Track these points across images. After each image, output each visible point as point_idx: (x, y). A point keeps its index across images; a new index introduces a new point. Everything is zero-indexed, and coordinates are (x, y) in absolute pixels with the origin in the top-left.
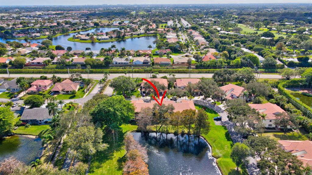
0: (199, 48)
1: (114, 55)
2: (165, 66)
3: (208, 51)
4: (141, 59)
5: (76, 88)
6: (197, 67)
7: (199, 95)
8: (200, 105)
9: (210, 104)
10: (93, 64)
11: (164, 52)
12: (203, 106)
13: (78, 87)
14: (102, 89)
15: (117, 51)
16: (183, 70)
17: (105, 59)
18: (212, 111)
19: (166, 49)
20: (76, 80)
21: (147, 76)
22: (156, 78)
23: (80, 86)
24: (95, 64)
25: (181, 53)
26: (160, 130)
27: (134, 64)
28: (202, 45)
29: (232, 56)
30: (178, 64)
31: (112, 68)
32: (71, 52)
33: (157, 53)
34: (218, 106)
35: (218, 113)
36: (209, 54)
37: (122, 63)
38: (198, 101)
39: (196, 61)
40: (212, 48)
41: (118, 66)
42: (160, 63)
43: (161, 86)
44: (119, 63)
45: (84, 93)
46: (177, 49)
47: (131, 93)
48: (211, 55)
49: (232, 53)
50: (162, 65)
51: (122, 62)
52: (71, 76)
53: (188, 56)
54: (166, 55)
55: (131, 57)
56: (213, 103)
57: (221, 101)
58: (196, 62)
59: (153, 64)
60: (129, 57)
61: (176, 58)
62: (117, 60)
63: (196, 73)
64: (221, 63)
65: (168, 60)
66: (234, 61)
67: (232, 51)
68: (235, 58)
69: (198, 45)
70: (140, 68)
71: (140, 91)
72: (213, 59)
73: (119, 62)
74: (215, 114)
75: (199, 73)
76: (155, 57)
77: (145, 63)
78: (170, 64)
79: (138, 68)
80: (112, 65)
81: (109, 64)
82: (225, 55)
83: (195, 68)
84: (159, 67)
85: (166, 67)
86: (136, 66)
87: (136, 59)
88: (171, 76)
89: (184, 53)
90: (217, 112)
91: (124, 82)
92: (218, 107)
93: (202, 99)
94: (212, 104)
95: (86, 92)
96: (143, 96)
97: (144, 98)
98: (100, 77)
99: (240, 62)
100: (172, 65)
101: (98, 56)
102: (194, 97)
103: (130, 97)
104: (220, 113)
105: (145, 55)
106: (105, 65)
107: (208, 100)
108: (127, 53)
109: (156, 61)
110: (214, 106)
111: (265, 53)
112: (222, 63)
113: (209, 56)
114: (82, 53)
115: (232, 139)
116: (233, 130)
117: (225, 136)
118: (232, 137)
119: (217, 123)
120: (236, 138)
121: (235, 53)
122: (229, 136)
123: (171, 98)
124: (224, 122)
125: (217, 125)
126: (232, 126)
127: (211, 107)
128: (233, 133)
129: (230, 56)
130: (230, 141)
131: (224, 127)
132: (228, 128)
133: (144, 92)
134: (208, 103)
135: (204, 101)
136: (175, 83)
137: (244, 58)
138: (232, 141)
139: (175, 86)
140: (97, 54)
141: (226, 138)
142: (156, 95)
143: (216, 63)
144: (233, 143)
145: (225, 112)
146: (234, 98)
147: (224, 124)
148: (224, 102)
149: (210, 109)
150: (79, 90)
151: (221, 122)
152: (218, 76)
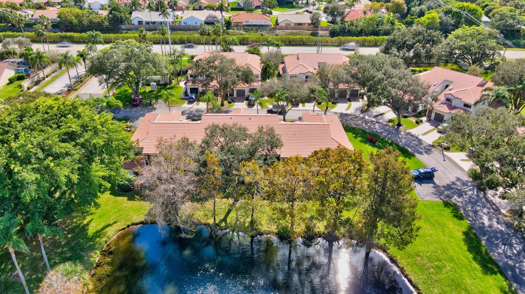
2: (257, 30)
3: (356, 0)
4: (202, 16)
6: (333, 34)
7: (349, 100)
8: (354, 128)
9: (383, 126)
10: (80, 22)
11: (257, 4)
12: (364, 132)
14: (79, 80)
16: (301, 39)
20: (9, 56)
24: (85, 23)
25: (293, 7)
27: (182, 24)
29: (413, 9)
30: (288, 27)
32: (41, 0)
33: (240, 6)
34: (407, 131)
35: (417, 155)
36: (358, 7)
37: (155, 23)
38: (347, 115)
39: (328, 22)
42: (244, 24)
44: (148, 23)
47: (159, 92)
48: (363, 8)
49: (412, 4)
50: (249, 27)
51: (154, 20)
52: (5, 46)
53: (311, 12)
54: (260, 10)
55: (179, 13)
56: (390, 121)
57: (415, 116)
58: (329, 24)
59: (228, 25)
62: (143, 15)
63: (331, 45)
64: (391, 23)
65: (264, 16)
66: (423, 19)
68: (422, 14)
72: (369, 15)
73: (147, 20)
76: (233, 14)
77: (210, 22)
78: (268, 26)
79: (191, 35)
80: (128, 26)
81: (121, 24)
82: (397, 9)
83: (328, 34)
84: (241, 31)
85: (259, 32)
86: (187, 29)
87: (189, 15)
89: (301, 8)
90: (410, 150)
92: (409, 134)
93: (357, 109)
94: (391, 124)
97: (190, 106)
99: (438, 20)
100: (275, 29)
102: (334, 103)
103: (151, 103)
104: (420, 153)
105: (212, 8)
106: (110, 26)
107: (375, 114)
108: (169, 1)
109: (235, 21)
110: (398, 131)
111: (487, 5)
112: (393, 24)
113: (359, 10)
114: (65, 1)
115: (501, 264)
116: (486, 221)
117: (465, 248)
118: (494, 256)
119: (422, 191)
120: (510, 257)
121: (419, 5)
122: (483, 249)
123: (271, 107)
124: (444, 186)
125: (425, 199)
126: (477, 201)
127: (388, 135)
128: (493, 235)
129: (409, 9)
130: (493, 273)
131: (451, 208)
132: (465, 210)
133: (194, 90)
134: (377, 122)
135: (367, 117)
136: (281, 66)
137: (447, 12)
138: (502, 274)
139: (281, 73)
140: (101, 5)
141: (475, 259)
142: (226, 99)
143: (380, 23)
144: (510, 286)
145: (436, 153)
146: (455, 108)
147: (447, 195)
148: (424, 119)
149: (386, 142)
150: (11, 81)
151: (434, 187)
152: (397, 49)
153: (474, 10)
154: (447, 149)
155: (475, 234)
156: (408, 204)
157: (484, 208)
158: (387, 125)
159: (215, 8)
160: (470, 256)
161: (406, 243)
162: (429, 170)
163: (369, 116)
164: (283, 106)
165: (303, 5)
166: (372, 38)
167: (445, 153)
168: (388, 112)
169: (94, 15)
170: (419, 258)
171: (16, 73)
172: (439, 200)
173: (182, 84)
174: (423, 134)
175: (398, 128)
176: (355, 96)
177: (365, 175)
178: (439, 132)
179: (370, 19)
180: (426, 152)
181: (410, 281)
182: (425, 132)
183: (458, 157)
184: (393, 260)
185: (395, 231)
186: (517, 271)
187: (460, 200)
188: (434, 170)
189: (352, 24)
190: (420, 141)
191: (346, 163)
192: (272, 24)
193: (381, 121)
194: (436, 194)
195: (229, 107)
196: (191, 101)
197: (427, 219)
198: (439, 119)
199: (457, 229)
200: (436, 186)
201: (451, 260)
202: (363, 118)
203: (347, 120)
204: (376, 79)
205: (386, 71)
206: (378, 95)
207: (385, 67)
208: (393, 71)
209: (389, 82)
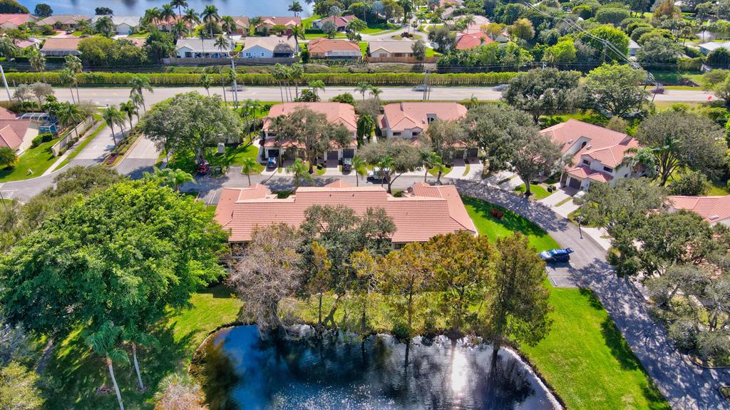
0: (439, 12)
1: (179, 31)
2: (343, 63)
3: (469, 21)
4: (270, 44)
5: (23, 138)
6: (442, 68)
7: (467, 162)
8: (474, 199)
9: (509, 196)
10: (110, 55)
11: (339, 24)
12: (487, 203)
13: (33, 135)
14: (124, 141)
15: (190, 16)
16: (402, 77)
17: (149, 42)
18: (524, 224)
19: (343, 15)
20: (29, 109)
22: (314, 101)
23: (41, 130)
24: (116, 56)
25: (387, 27)
27: (245, 56)
28: (447, 7)
29: (542, 32)
30: (383, 58)
31: (171, 71)
32: (48, 21)
33: (318, 27)
34: (538, 201)
35: (551, 233)
36: (472, 30)
37: (207, 54)
38: (464, 181)
39: (435, 50)
40: (477, 14)
41: (192, 65)
42: (326, 55)
44: (199, 55)
45: (53, 157)
46: (375, 16)
47: (228, 155)
48: (479, 31)
49: (542, 26)
50: (331, 60)
51: (206, 51)
52: (17, 94)
53: (411, 36)
54: (345, 32)
55: (236, 38)
56: (518, 188)
57: (547, 182)
58: (436, 53)
59: (306, 57)
60: (230, 37)
61: (375, 40)
62: (191, 44)
63: (440, 84)
64: (515, 53)
65: (352, 44)
66: (555, 48)
67: (541, 19)
68: (553, 41)
69: (436, 7)
70: (263, 71)
71: (259, 146)
72: (489, 42)
73: (196, 51)
74: (537, 235)
75: (450, 84)
76: (309, 39)
77: (282, 55)
78: (356, 57)
79: (258, 71)
80: (174, 60)
81: (164, 57)
82: (522, 33)
83: (435, 69)
84: (324, 66)
85: (346, 68)
86: (251, 62)
87: (252, 43)
88: (369, 95)
89: (398, 28)
90: (541, 225)
92: (540, 205)
93: (477, 173)
94: (518, 193)
95: (60, 155)
97: (271, 173)
99: (574, 50)
100: (366, 61)
101: (133, 32)
102: (448, 166)
103: (221, 172)
104: (554, 229)
105: (281, 32)
106: (149, 61)
107: (498, 179)
108: (224, 22)
109: (314, 50)
110: (526, 201)
111: (635, 27)
112: (517, 54)
113: (474, 34)
114: (81, 23)
115: (641, 358)
116: (627, 309)
117: (603, 341)
118: (635, 349)
119: (556, 278)
120: (651, 350)
121: (551, 27)
122: (623, 343)
123: (371, 173)
124: (581, 270)
125: (559, 286)
126: (618, 287)
127: (516, 206)
128: (634, 324)
129: (537, 33)
130: (633, 368)
131: (589, 296)
132: (604, 298)
133: (274, 153)
134: (501, 190)
135: (489, 185)
136: (380, 117)
137: (585, 40)
138: (642, 368)
139: (381, 127)
140: (131, 27)
141: (613, 353)
142: (315, 164)
143: (502, 53)
144: (651, 382)
145: (572, 229)
146: (593, 172)
147: (584, 280)
148: (558, 185)
149: (513, 216)
150: (35, 144)
151: (570, 271)
152: (524, 95)
153: (618, 37)
154: (585, 223)
155: (614, 326)
157: (625, 294)
158: (513, 194)
159: (285, 31)
160: (609, 350)
161: (538, 339)
162: (564, 251)
163: (492, 183)
164: (387, 173)
165: (400, 24)
166: (492, 74)
167: (583, 228)
168: (513, 177)
169: (128, 46)
170: (552, 355)
171: (40, 133)
172: (574, 286)
173: (256, 143)
174: (557, 206)
175: (527, 198)
176: (472, 157)
178: (575, 202)
179: (489, 49)
180: (560, 228)
181: (543, 381)
182: (559, 203)
183: (596, 233)
184: (524, 358)
185: (525, 326)
186: (659, 365)
187: (599, 286)
188: (569, 251)
189: (466, 55)
190: (553, 214)
192: (362, 54)
193: (506, 189)
194: (571, 280)
195: (320, 174)
196: (271, 167)
197: (562, 310)
198: (574, 186)
199: (594, 320)
200: (572, 270)
201: (588, 355)
202: (484, 186)
203: (466, 189)
204: (499, 140)
205: (511, 129)
206: (503, 160)
207: (511, 125)
208: (520, 130)
209: (515, 144)
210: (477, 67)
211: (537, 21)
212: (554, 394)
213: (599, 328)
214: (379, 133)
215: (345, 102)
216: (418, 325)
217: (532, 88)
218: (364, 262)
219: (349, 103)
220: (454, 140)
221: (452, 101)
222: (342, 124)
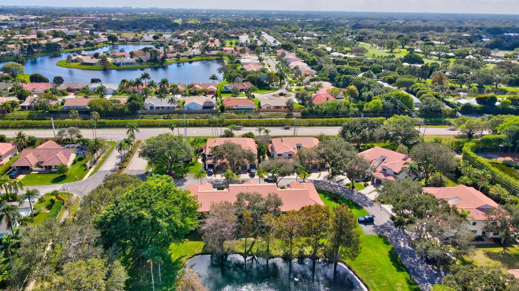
0: (301, 80)
1: (146, 93)
2: (245, 113)
3: (320, 86)
4: (200, 101)
5: (68, 158)
6: (304, 115)
7: (320, 171)
8: (324, 191)
9: (343, 189)
10: (106, 109)
11: (240, 87)
12: (330, 193)
13: (73, 157)
14: (125, 160)
15: (152, 84)
16: (281, 121)
17: (129, 100)
18: (351, 203)
19: (243, 82)
20: (68, 142)
21: (214, 132)
22: (232, 137)
23: (77, 154)
24: (110, 109)
25: (270, 89)
26: (253, 250)
27: (186, 109)
28: (306, 76)
29: (363, 93)
30: (268, 109)
31: (142, 118)
32: (63, 87)
33: (227, 89)
34: (358, 192)
35: (365, 208)
36: (322, 92)
37: (163, 107)
38: (318, 181)
39: (299, 104)
40: (325, 80)
41: (155, 114)
42: (235, 108)
43: (245, 153)
44: (158, 108)
45: (86, 169)
46: (262, 82)
47: (185, 167)
48: (325, 92)
49: (363, 89)
50: (238, 111)
51: (163, 106)
52: (60, 133)
53: (285, 95)
54: (244, 92)
55: (179, 97)
56: (348, 185)
57: (364, 181)
58: (300, 106)
59: (222, 109)
60: (176, 96)
61: (264, 98)
62: (152, 101)
63: (304, 126)
65: (250, 101)
66: (371, 103)
67: (363, 85)
68: (369, 99)
69: (299, 76)
70: (197, 118)
71: (201, 162)
72: (332, 100)
73: (156, 106)
74: (357, 209)
75: (310, 125)
76: (225, 97)
77: (207, 107)
78: (253, 109)
79: (194, 118)
80: (144, 111)
81: (138, 110)
82: (352, 93)
83: (300, 116)
84: (233, 114)
85: (246, 115)
86: (190, 112)
87: (190, 101)
88: (263, 133)
89: (276, 90)
90: (360, 204)
91: (170, 147)
93: (325, 177)
94: (348, 187)
95: (90, 168)
96: (210, 174)
97: (210, 177)
98: (120, 135)
99: (381, 105)
100: (259, 111)
101: (115, 93)
102: (309, 173)
103: (182, 176)
104: (366, 206)
105: (206, 93)
106: (130, 112)
107: (337, 180)
108: (172, 88)
109: (227, 104)
110: (352, 191)
111: (419, 90)
112: (348, 107)
113: (323, 94)
114: (84, 89)
115: (407, 267)
116: (402, 245)
117: (389, 259)
118: (404, 263)
119: (367, 230)
120: (413, 263)
121: (369, 90)
122: (399, 260)
123: (267, 177)
124: (380, 226)
125: (368, 234)
126: (398, 234)
127: (346, 194)
128: (404, 252)
129: (360, 94)
130: (402, 271)
131: (383, 239)
132: (391, 239)
133: (211, 166)
134: (339, 186)
135: (332, 183)
136: (270, 145)
137: (387, 99)
138: (407, 271)
139: (270, 151)
140: (114, 91)
141: (393, 265)
142: (235, 173)
143: (338, 107)
144: (411, 277)
145: (376, 205)
146: (388, 175)
147: (381, 233)
148: (370, 183)
149: (345, 199)
150: (75, 162)
151: (374, 227)
152: (351, 132)
153: (406, 97)
154: (383, 203)
155: (395, 252)
156: (355, 235)
157: (402, 238)
158: (345, 188)
159: (208, 92)
160: (391, 263)
161: (355, 256)
162: (371, 217)
163: (333, 182)
164: (276, 176)
165: (278, 87)
166: (334, 119)
167: (382, 205)
168: (345, 178)
169: (116, 103)
170: (363, 266)
171: (77, 156)
172: (376, 234)
174: (369, 194)
175: (352, 190)
176: (322, 168)
177: (331, 220)
178: (379, 191)
179: (332, 104)
180: (370, 205)
181: (359, 278)
182: (370, 192)
183: (388, 208)
185: (349, 250)
186: (416, 269)
187: (389, 234)
188: (373, 216)
189: (318, 108)
190: (366, 198)
191: (320, 213)
192: (256, 107)
193: (341, 185)
194: (375, 231)
195: (238, 178)
197: (368, 245)
198: (378, 183)
199: (385, 250)
200: (375, 227)
201: (381, 265)
202: (329, 183)
203: (319, 185)
204: (336, 158)
205: (342, 153)
206: (338, 169)
207: (342, 150)
208: (347, 153)
209: (344, 161)
210: (325, 114)
211: (360, 86)
212: (364, 284)
213: (387, 254)
214: (269, 154)
215: (250, 137)
216: (295, 252)
217: (355, 129)
218: (268, 220)
219: (252, 138)
220: (312, 159)
221: (310, 136)
222: (250, 150)
